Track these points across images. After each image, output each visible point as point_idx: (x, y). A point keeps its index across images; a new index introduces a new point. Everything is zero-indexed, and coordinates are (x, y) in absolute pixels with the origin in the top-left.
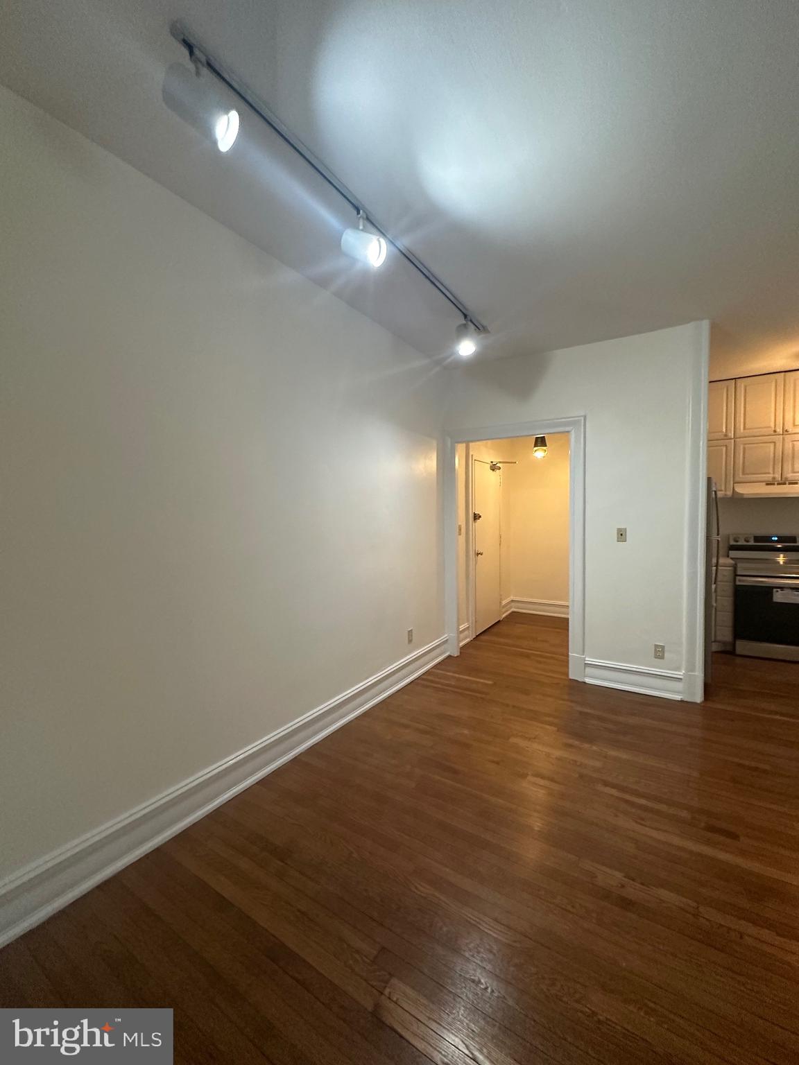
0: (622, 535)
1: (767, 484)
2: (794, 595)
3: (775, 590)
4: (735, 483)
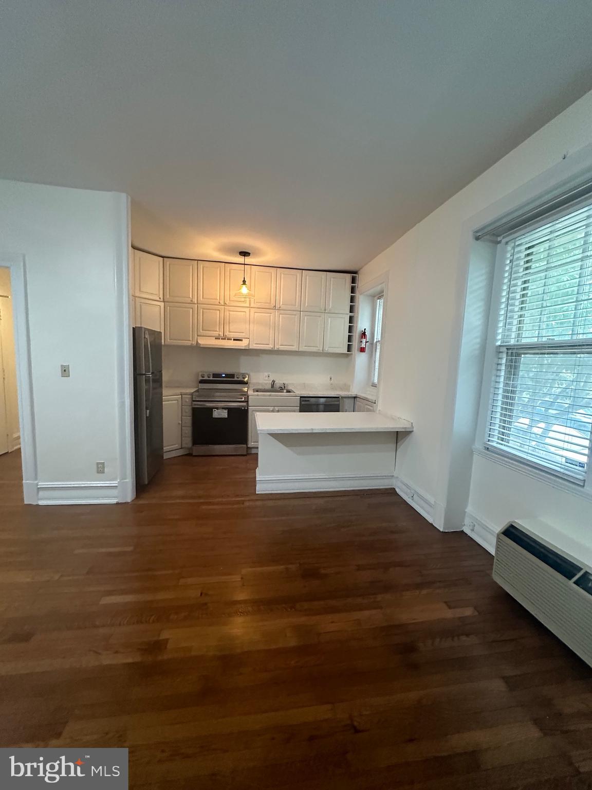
0: (65, 371)
1: (216, 339)
2: (224, 413)
3: (214, 410)
4: (198, 336)
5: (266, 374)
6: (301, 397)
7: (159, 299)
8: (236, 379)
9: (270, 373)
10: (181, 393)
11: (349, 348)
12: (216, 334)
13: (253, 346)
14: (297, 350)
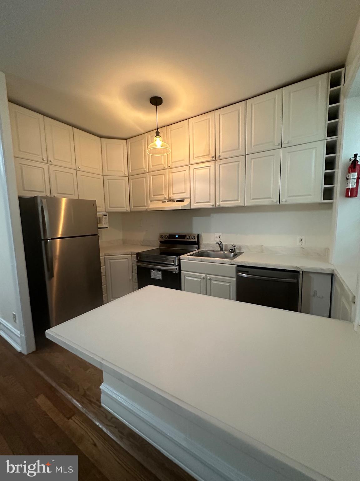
1: (163, 202)
2: (158, 274)
3: (151, 270)
4: (150, 201)
5: (217, 235)
6: (238, 266)
7: (124, 175)
8: (186, 240)
9: (221, 234)
10: (131, 252)
11: (328, 194)
12: (162, 197)
13: (194, 206)
14: (243, 204)
